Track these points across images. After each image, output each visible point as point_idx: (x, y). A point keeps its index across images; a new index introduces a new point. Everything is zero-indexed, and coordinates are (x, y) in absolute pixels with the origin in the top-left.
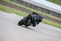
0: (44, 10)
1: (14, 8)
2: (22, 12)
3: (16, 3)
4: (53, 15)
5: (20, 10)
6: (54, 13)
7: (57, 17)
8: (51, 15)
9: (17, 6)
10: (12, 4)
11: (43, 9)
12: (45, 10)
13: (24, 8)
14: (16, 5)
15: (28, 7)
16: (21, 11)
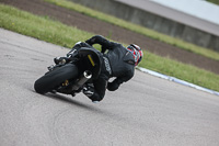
1: (152, 51)
2: (181, 64)
3: (160, 31)
5: (173, 56)
9: (163, 42)
10: (145, 35)
13: (189, 51)
14: (157, 40)
15: (202, 45)
16: (175, 62)
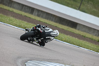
0: (24, 7)
4: (38, 16)
6: (40, 13)
7: (45, 18)
8: (35, 15)
11: (23, 5)
12: (26, 8)
